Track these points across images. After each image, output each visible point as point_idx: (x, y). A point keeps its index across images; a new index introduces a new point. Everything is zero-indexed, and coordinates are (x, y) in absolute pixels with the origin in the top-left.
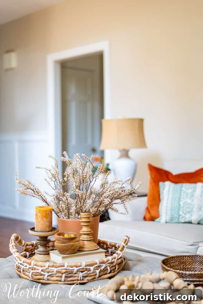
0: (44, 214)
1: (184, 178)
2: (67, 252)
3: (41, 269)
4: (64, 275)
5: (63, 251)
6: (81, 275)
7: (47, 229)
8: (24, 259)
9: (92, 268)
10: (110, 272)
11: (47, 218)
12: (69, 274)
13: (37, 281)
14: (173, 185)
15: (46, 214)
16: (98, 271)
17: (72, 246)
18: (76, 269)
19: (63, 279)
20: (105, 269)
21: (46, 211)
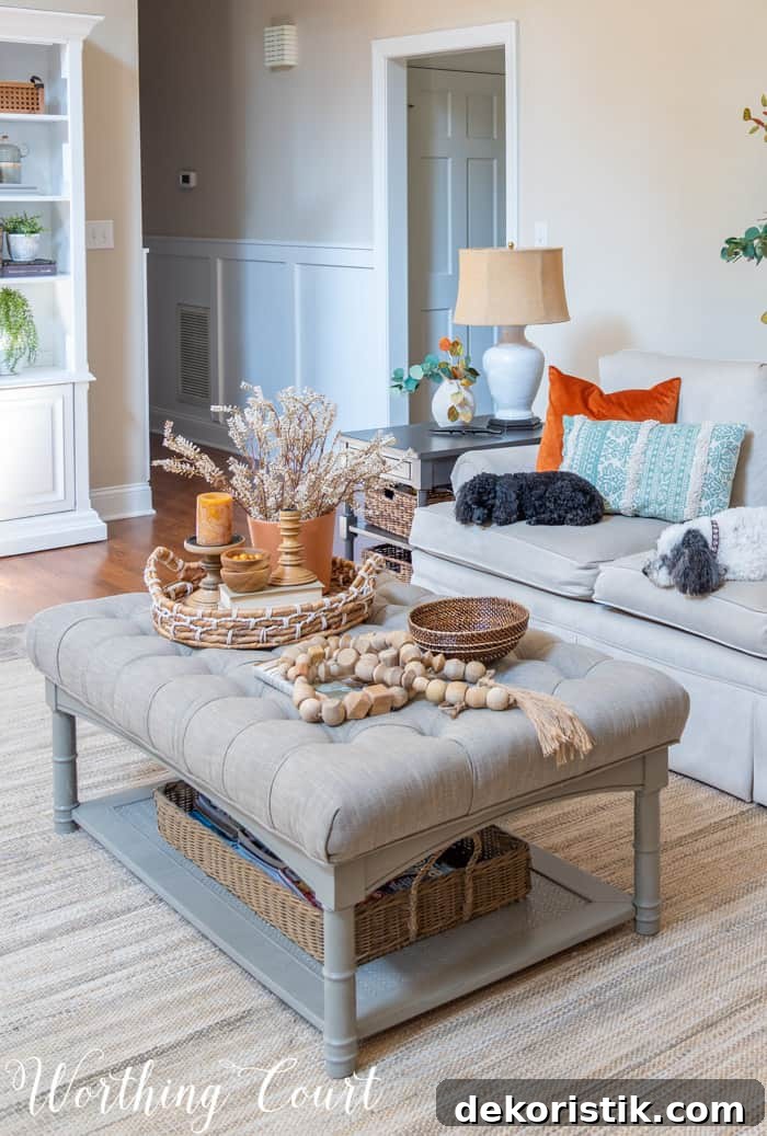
0: (213, 512)
1: (621, 406)
2: (243, 589)
3: (189, 619)
4: (231, 632)
5: (235, 586)
6: (263, 632)
7: (220, 541)
8: (164, 600)
9: (286, 620)
10: (329, 628)
11: (218, 519)
12: (240, 630)
13: (184, 642)
14: (589, 422)
15: (217, 511)
16: (298, 626)
17: (251, 577)
18: (253, 621)
19: (229, 639)
20: (316, 622)
21: (216, 505)
